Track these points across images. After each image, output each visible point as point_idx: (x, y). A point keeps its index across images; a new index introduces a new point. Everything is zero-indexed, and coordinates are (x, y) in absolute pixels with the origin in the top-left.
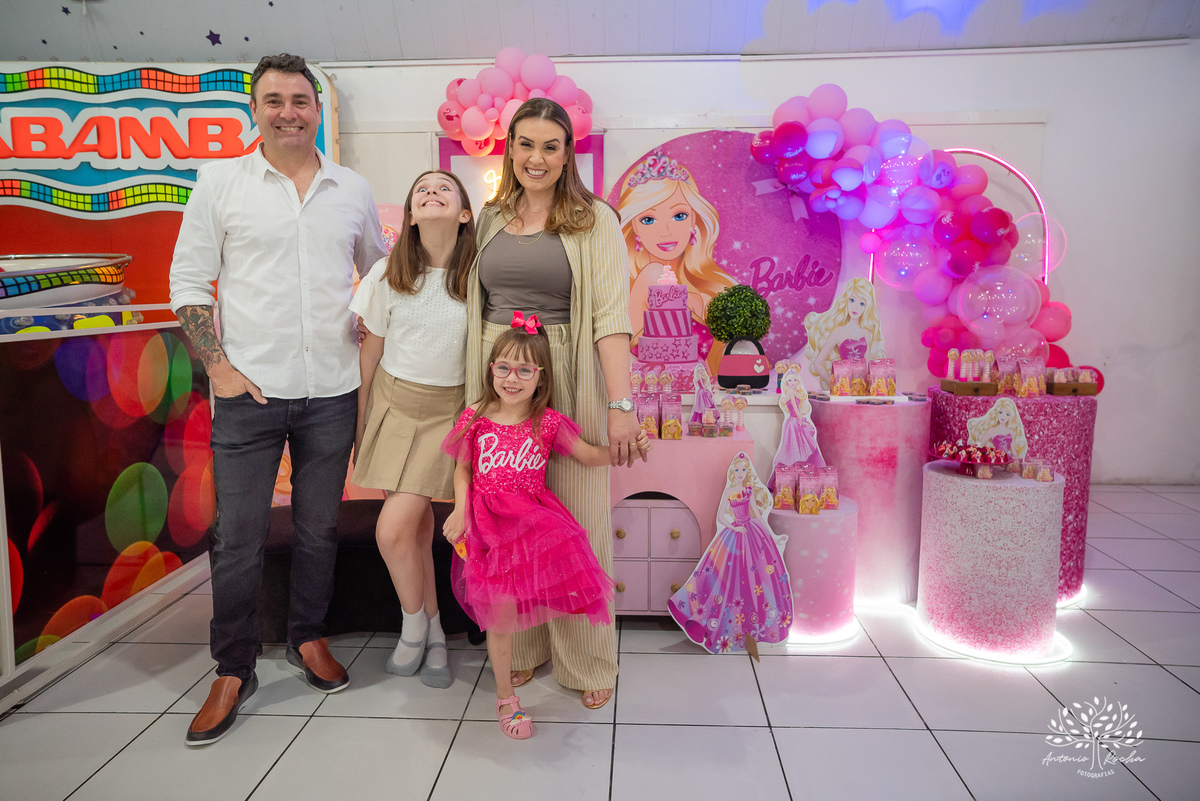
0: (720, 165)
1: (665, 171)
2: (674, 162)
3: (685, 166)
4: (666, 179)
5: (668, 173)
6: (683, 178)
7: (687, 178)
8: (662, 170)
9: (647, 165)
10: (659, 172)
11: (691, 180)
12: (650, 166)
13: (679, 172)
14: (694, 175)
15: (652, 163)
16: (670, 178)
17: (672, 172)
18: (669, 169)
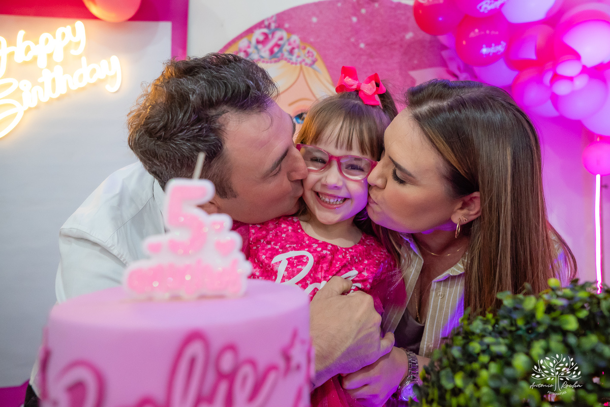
0: (362, 45)
1: (280, 50)
2: (295, 38)
3: (312, 44)
4: (283, 62)
5: (286, 54)
6: (309, 61)
7: (314, 62)
8: (276, 49)
9: (254, 41)
10: (271, 51)
11: (320, 66)
12: (258, 42)
13: (303, 53)
14: (325, 58)
15: (261, 38)
16: (289, 61)
17: (291, 52)
18: (287, 48)
